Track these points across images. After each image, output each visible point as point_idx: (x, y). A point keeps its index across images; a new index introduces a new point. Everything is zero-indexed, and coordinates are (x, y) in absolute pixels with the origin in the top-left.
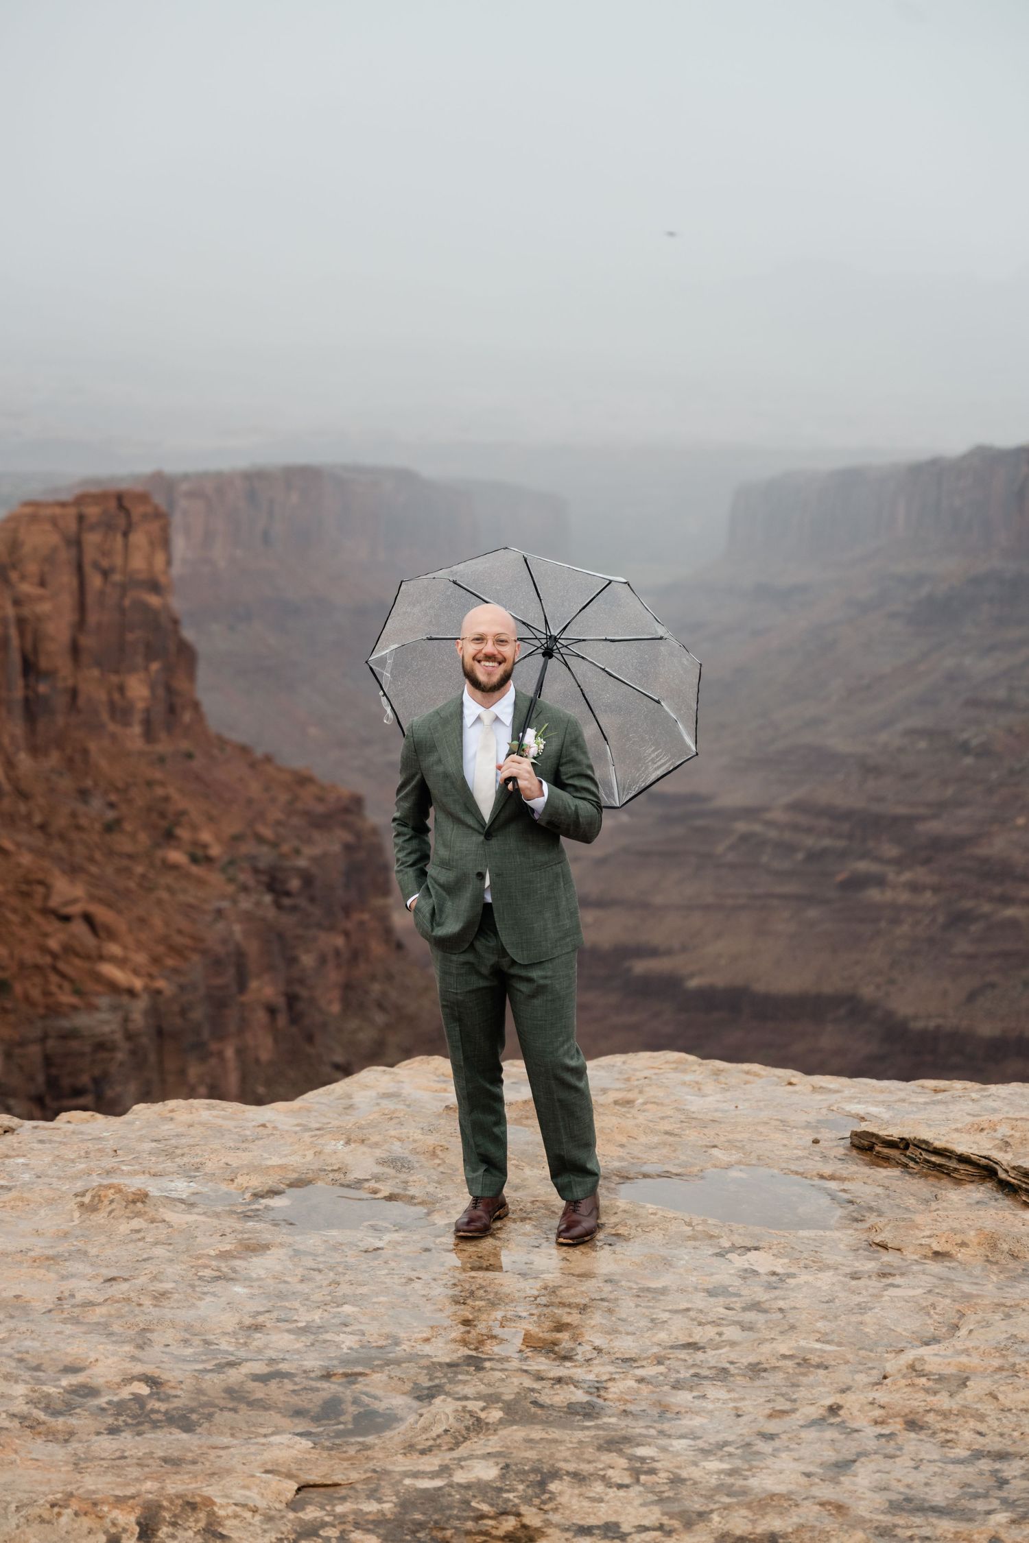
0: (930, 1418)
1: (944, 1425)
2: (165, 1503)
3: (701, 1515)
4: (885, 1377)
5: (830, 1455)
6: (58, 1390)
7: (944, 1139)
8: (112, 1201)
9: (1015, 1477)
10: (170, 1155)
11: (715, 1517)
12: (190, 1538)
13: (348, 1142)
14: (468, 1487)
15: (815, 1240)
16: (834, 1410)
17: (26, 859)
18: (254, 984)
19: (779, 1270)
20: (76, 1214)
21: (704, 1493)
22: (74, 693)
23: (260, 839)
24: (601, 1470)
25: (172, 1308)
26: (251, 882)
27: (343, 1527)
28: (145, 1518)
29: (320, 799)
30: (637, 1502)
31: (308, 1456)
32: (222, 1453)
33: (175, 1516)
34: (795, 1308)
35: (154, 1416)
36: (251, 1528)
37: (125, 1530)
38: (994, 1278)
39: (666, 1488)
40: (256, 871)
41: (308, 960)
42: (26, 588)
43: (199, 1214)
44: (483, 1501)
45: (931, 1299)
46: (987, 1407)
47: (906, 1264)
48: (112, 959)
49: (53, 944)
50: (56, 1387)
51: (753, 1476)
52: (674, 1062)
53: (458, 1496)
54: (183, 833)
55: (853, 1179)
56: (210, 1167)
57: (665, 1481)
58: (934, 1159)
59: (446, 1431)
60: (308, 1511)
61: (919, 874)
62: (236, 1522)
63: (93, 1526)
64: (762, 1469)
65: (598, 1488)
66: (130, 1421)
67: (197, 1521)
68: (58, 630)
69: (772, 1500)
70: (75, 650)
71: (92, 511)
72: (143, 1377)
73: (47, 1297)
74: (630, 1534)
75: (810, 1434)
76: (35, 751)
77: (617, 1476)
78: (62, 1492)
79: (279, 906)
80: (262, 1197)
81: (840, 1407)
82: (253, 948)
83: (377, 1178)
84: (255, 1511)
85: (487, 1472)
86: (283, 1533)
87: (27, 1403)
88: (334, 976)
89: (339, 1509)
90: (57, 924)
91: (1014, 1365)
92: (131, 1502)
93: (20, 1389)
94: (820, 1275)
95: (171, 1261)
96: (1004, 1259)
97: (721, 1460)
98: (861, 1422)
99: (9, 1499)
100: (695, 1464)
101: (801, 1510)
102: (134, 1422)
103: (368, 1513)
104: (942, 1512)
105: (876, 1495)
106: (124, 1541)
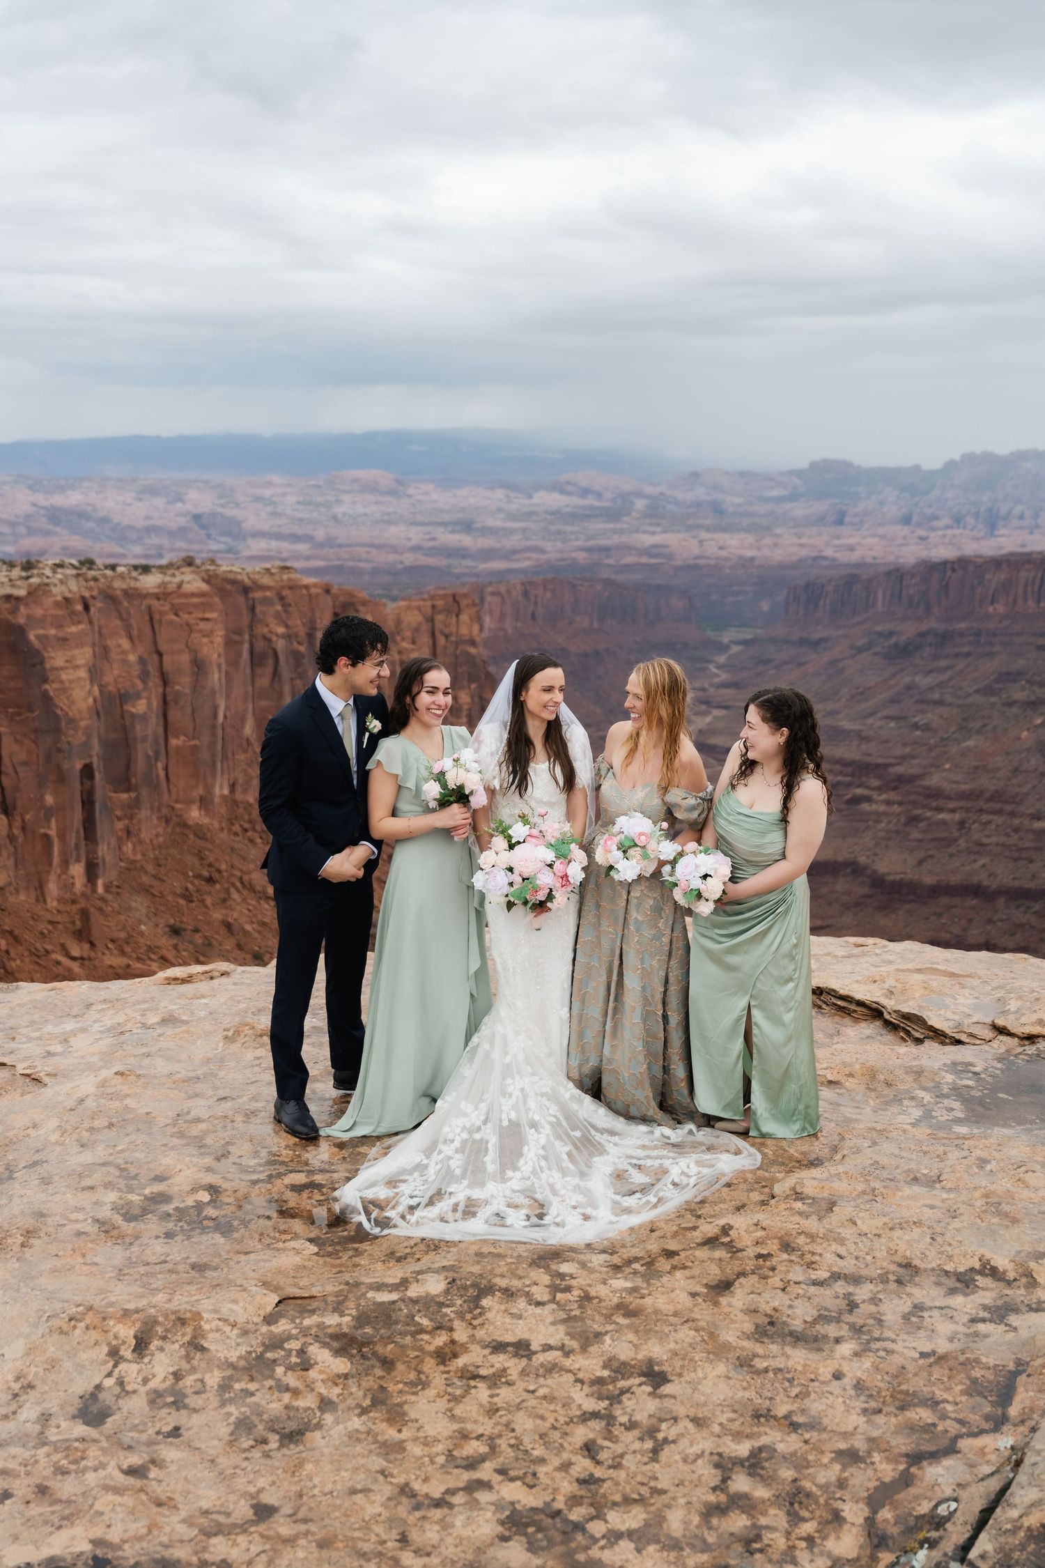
0: (801, 1240)
1: (810, 1247)
2: (161, 1319)
3: (596, 1336)
4: (772, 1197)
5: (714, 1273)
6: (141, 1198)
7: (847, 989)
8: (246, 1036)
9: (864, 1301)
11: (607, 1339)
12: (175, 1351)
14: (417, 1301)
16: (726, 1229)
20: (221, 1044)
21: (604, 1312)
24: (528, 1286)
27: (303, 1340)
28: (142, 1332)
30: (550, 1319)
31: (306, 1263)
33: (167, 1331)
35: (206, 1223)
36: (228, 1341)
37: (124, 1342)
38: (870, 1102)
39: (575, 1306)
44: (425, 1316)
46: (847, 1232)
50: (139, 1195)
51: (649, 1294)
53: (406, 1311)
57: (577, 1299)
58: (840, 1003)
60: (280, 1324)
62: (217, 1335)
63: (99, 1339)
64: (658, 1287)
65: (521, 1303)
66: (185, 1226)
67: (183, 1335)
69: (655, 1325)
71: (439, 603)
72: (208, 1186)
73: (169, 1113)
74: (535, 1353)
75: (703, 1253)
77: (540, 1293)
78: (86, 1305)
81: (731, 1227)
84: (234, 1325)
85: (434, 1286)
86: (252, 1347)
87: (112, 1209)
89: (307, 1322)
92: (136, 1317)
93: (112, 1196)
96: (880, 1087)
97: (626, 1278)
98: (744, 1242)
99: (47, 1307)
100: (604, 1282)
101: (680, 1336)
102: (189, 1227)
103: (329, 1326)
104: (797, 1338)
105: (746, 1318)
106: (122, 1353)
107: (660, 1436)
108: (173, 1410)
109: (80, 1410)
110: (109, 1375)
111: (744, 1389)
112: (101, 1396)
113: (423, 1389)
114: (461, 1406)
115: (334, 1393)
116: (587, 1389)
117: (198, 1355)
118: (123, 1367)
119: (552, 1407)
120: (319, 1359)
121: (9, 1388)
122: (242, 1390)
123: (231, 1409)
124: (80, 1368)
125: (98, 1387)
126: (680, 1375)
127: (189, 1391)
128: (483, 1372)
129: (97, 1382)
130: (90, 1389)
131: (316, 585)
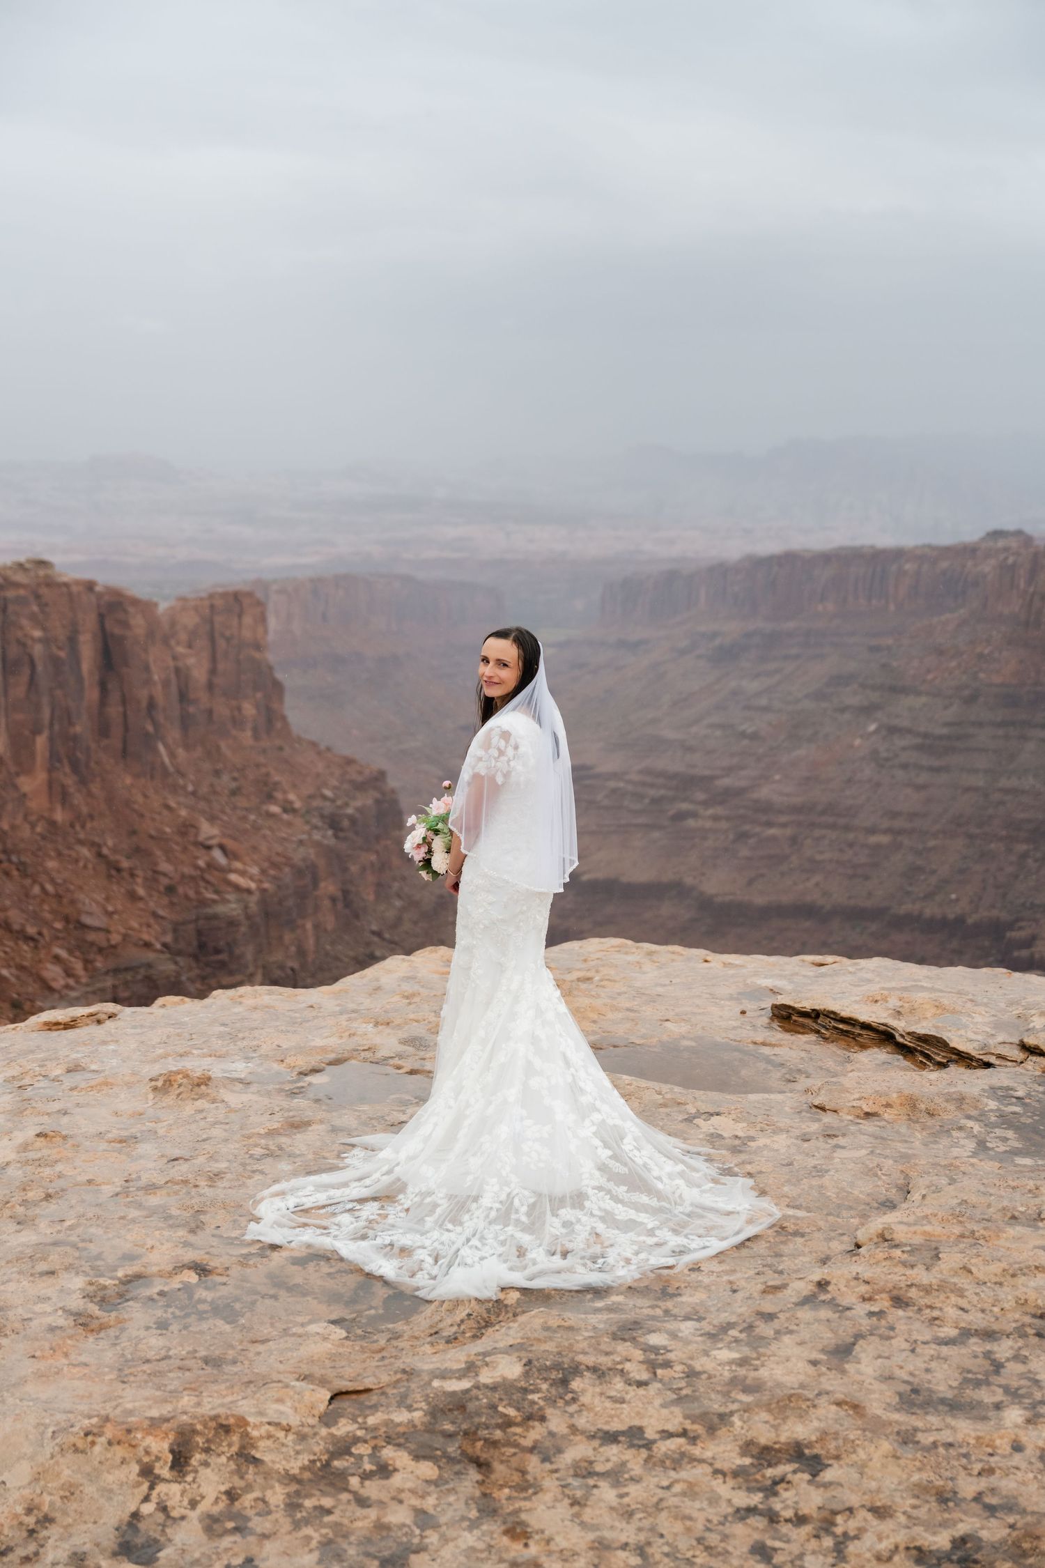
0: (913, 1293)
1: (927, 1301)
2: (199, 1427)
3: (724, 1418)
4: (858, 1246)
5: (828, 1338)
6: (114, 1282)
7: (848, 1010)
8: (180, 1085)
9: (1008, 1360)
10: (233, 1038)
11: (735, 1419)
12: (223, 1465)
13: (377, 1024)
14: (494, 1388)
15: (764, 1104)
16: (822, 1285)
17: (183, 813)
18: (322, 885)
19: (740, 1134)
20: (151, 1096)
21: (719, 1389)
22: (210, 712)
23: (324, 798)
24: (619, 1363)
25: (225, 1188)
26: (320, 824)
27: (373, 1443)
28: (179, 1445)
29: (360, 773)
30: (658, 1402)
31: (341, 1350)
32: (261, 1348)
33: (208, 1441)
34: (761, 1172)
35: (201, 1307)
36: (284, 1449)
37: (158, 1459)
38: (918, 1135)
39: (683, 1384)
40: (322, 816)
41: (354, 869)
42: (181, 650)
43: (253, 1093)
44: (510, 1405)
45: (876, 1160)
46: (963, 1281)
47: (843, 1124)
48: (236, 871)
49: (201, 863)
50: (111, 1278)
51: (763, 1365)
52: (618, 946)
53: (485, 1401)
54: (279, 795)
55: (781, 1046)
56: (265, 1049)
57: (682, 1375)
58: (841, 1026)
59: (469, 1315)
60: (340, 1424)
62: (269, 1443)
63: (127, 1455)
64: (769, 1356)
65: (618, 1385)
66: (178, 1313)
67: (230, 1445)
68: (200, 675)
69: (791, 1401)
70: (210, 686)
71: (219, 602)
72: (192, 1265)
73: (116, 1180)
74: (654, 1442)
75: (805, 1314)
76: (187, 747)
77: (634, 1370)
78: (98, 1416)
79: (336, 836)
80: (306, 1075)
81: (828, 1283)
82: (321, 863)
83: (400, 1056)
84: (288, 1429)
85: (510, 1369)
86: (315, 1454)
87: (84, 1297)
88: (371, 878)
89: (371, 1421)
90: (203, 851)
91: (973, 1232)
92: (165, 1426)
93: (78, 1282)
94: (776, 1138)
95: (226, 1140)
96: (925, 1118)
97: (729, 1348)
98: (849, 1299)
99: (47, 1421)
100: (706, 1353)
101: (821, 1412)
102: (182, 1313)
103: (399, 1425)
104: (954, 1406)
105: (884, 1387)
106: (157, 1471)
107: (839, 1530)
108: (237, 1538)
109: (121, 1545)
110: (146, 1499)
111: (920, 1470)
112: (142, 1526)
113: (535, 1493)
114: (588, 1511)
115: (430, 1503)
116: (731, 1482)
117: (251, 1469)
118: (161, 1488)
119: (697, 1505)
120: (398, 1464)
121: (21, 1524)
122: (315, 1508)
123: (308, 1531)
124: (108, 1492)
125: (136, 1515)
126: (837, 1457)
127: (250, 1513)
128: (599, 1468)
129: (133, 1508)
130: (126, 1517)
131: (77, 582)
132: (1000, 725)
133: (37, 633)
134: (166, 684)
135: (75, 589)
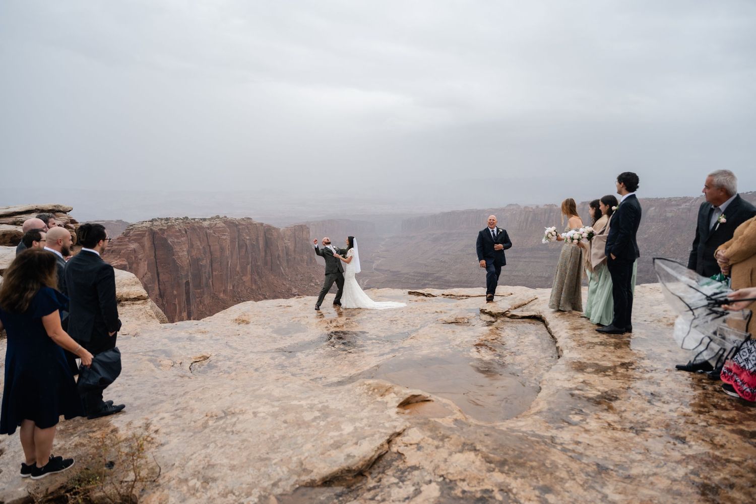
17: (288, 286)
22: (295, 258)
42: (286, 241)
54: (314, 281)
61: (436, 283)
68: (292, 248)
70: (295, 251)
71: (297, 228)
76: (289, 268)
131: (259, 224)
132: (513, 257)
133: (248, 238)
134: (282, 251)
135: (258, 225)
